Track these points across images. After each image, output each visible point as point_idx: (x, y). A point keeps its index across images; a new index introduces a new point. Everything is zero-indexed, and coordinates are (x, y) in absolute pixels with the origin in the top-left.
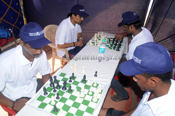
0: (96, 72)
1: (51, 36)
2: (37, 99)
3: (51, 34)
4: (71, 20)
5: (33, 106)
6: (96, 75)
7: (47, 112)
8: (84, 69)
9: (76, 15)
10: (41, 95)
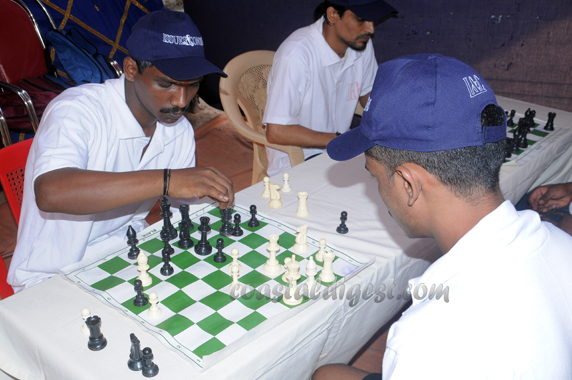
0: (344, 216)
1: (255, 95)
2: (99, 266)
3: (256, 87)
4: (326, 33)
5: (77, 280)
6: (342, 229)
7: (112, 301)
8: (303, 201)
9: (341, 11)
10: (117, 258)
